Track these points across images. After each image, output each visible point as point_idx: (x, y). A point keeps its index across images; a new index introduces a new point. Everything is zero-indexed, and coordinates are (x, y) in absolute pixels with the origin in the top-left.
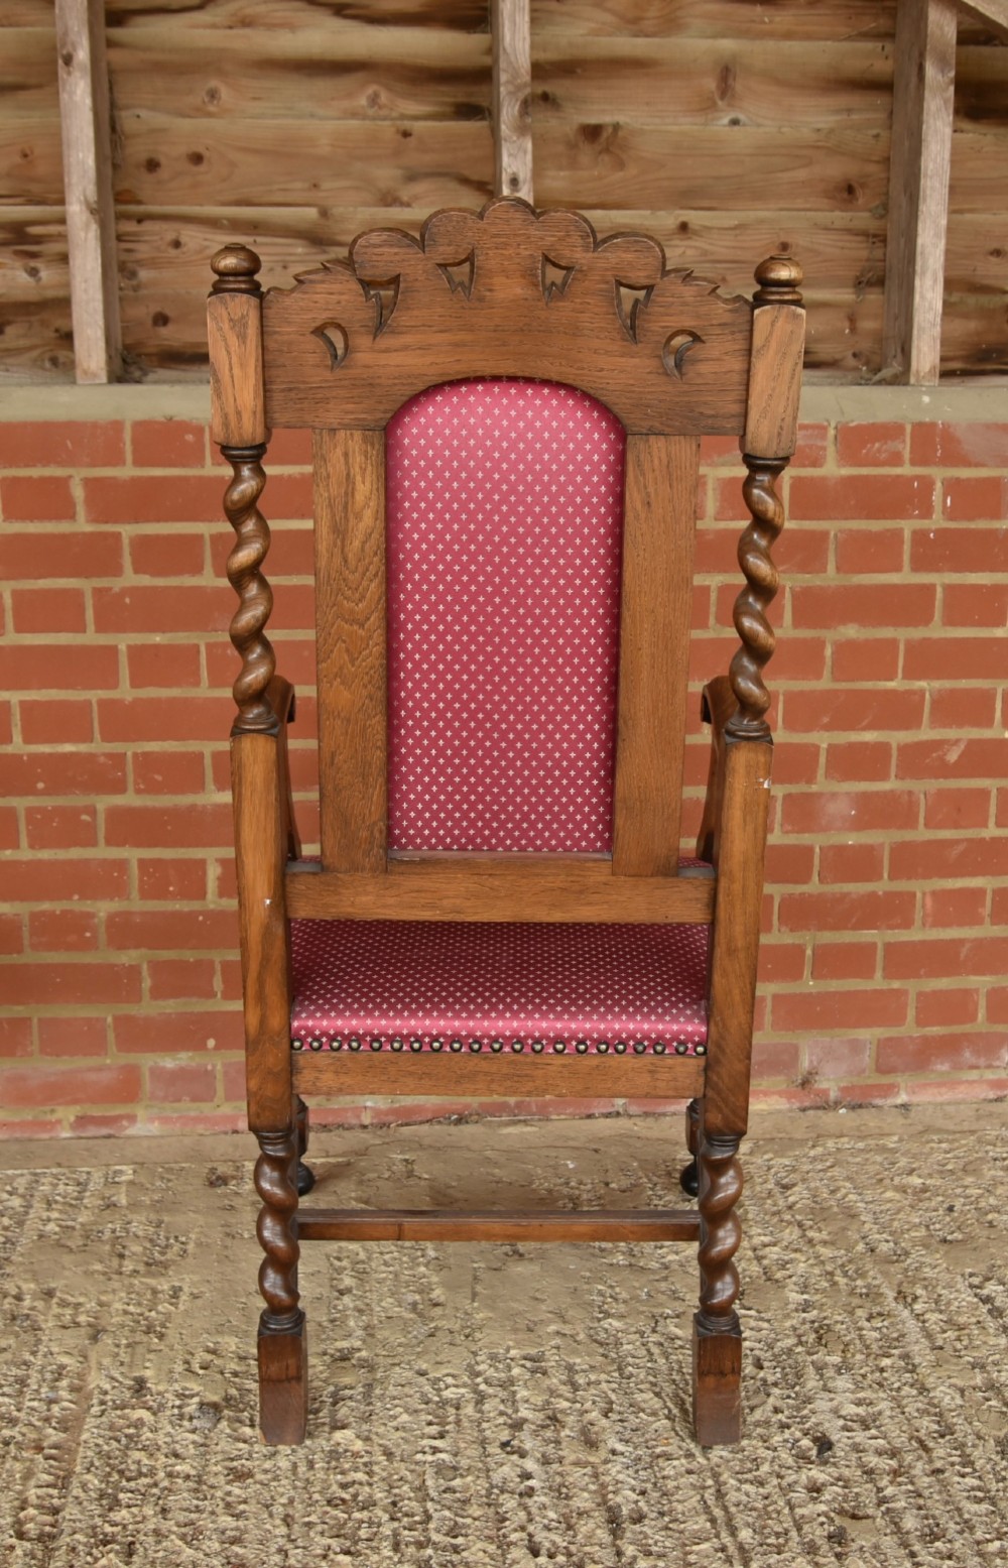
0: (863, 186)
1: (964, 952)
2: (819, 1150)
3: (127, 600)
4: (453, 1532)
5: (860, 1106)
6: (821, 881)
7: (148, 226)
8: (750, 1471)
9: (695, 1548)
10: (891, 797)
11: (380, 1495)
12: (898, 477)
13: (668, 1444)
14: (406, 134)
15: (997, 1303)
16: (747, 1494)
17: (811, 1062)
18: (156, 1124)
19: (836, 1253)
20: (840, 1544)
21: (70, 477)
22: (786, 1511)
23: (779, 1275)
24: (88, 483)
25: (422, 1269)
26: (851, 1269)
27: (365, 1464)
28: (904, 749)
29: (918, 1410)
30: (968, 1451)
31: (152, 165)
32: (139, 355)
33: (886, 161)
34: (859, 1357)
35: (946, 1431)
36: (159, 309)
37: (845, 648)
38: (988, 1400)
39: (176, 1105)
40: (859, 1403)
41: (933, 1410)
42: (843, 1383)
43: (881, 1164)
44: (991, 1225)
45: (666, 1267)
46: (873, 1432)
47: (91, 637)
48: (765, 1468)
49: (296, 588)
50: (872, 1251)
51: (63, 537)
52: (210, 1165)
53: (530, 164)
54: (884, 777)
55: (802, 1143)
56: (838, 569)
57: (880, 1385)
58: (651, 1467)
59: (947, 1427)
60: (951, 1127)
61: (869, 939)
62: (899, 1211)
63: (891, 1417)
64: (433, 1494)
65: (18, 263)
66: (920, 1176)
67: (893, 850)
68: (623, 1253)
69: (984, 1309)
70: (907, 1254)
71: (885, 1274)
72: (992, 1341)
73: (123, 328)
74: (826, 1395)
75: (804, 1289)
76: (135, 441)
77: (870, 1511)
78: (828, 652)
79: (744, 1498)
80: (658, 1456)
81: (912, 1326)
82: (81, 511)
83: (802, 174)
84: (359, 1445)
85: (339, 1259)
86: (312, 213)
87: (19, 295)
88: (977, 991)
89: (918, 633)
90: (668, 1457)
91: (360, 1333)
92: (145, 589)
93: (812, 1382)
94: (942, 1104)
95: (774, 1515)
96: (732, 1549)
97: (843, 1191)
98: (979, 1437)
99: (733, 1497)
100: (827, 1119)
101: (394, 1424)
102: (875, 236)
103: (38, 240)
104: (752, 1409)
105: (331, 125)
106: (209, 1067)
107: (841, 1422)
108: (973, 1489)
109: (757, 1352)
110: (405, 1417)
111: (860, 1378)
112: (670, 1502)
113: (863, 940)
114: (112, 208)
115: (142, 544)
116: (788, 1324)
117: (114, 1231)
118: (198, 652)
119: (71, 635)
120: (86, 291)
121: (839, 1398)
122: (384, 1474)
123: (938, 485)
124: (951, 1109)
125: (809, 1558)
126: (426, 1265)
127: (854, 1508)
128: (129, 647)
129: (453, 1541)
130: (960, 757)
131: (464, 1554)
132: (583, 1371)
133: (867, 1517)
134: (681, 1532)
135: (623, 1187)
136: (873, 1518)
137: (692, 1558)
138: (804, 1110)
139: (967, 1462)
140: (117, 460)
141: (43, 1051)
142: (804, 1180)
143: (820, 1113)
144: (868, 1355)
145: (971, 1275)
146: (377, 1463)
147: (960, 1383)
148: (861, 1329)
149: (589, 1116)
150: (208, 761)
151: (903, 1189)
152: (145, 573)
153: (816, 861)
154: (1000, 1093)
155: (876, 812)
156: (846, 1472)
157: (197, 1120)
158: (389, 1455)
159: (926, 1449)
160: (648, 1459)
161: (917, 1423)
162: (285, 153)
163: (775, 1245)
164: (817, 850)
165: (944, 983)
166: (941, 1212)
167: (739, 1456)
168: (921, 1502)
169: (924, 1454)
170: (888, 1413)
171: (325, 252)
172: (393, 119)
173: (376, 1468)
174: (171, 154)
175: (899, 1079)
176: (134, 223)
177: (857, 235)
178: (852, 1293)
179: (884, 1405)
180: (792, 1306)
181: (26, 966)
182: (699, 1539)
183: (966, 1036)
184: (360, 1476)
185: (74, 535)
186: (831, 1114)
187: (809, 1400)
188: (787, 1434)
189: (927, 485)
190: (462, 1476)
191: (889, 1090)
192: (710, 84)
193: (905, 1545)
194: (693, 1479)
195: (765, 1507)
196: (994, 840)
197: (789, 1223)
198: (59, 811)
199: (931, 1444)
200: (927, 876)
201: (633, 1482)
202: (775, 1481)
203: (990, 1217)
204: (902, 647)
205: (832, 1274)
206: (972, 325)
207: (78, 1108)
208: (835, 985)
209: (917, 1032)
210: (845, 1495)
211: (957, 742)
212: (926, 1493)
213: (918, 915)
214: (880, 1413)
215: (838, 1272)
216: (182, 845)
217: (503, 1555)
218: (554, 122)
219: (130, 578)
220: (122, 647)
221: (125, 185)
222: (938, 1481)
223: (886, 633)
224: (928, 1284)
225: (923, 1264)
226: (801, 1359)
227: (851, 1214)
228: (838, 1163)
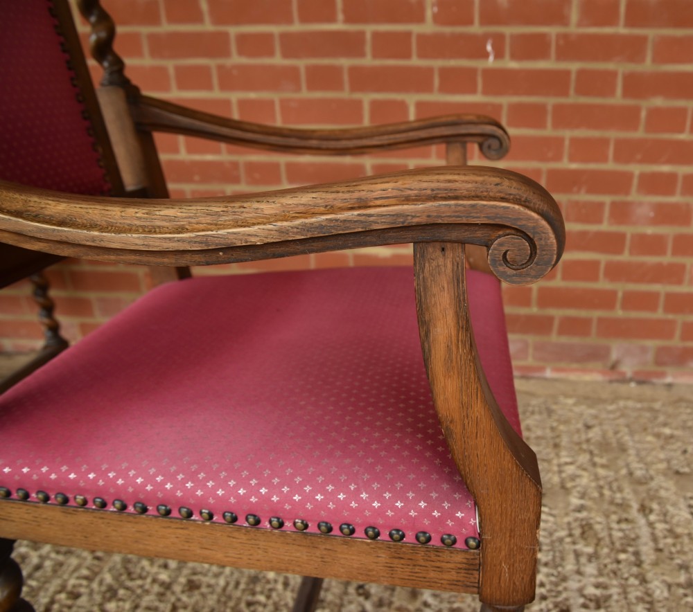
2: (613, 406)
3: (235, 73)
5: (644, 382)
6: (630, 254)
17: (617, 356)
19: (608, 474)
23: (569, 485)
26: (615, 485)
28: (686, 177)
29: (636, 597)
34: (606, 550)
37: (654, 113)
40: (597, 586)
42: (590, 569)
43: (648, 419)
47: (218, 94)
50: (630, 474)
54: (673, 193)
55: (605, 401)
56: (653, 61)
57: (615, 573)
61: (656, 290)
62: (653, 449)
63: (617, 600)
66: (671, 428)
67: (674, 238)
70: (652, 478)
71: (635, 492)
74: (578, 577)
75: (583, 496)
78: (643, 114)
81: (645, 532)
92: (244, 66)
93: (570, 566)
94: (691, 385)
97: (622, 433)
100: (623, 389)
107: (582, 600)
111: (603, 567)
113: (653, 289)
115: (243, 39)
116: (566, 520)
118: (274, 104)
119: (206, 92)
121: (585, 581)
128: (237, 99)
138: (611, 382)
142: (601, 424)
143: (619, 384)
144: (612, 550)
145: (690, 498)
147: (669, 580)
148: (611, 529)
150: (283, 167)
151: (658, 436)
152: (244, 55)
153: (628, 242)
155: (666, 215)
163: (571, 463)
164: (629, 235)
166: (678, 453)
170: (616, 597)
175: (669, 370)
178: (611, 502)
179: (614, 590)
180: (572, 507)
185: (204, 33)
186: (625, 385)
187: (564, 579)
191: (662, 375)
197: (585, 451)
204: (689, 113)
205: (601, 487)
209: (681, 344)
215: (607, 487)
219: (236, 59)
220: (234, 99)
223: (680, 103)
224: (661, 502)
225: (661, 487)
226: (567, 547)
227: (623, 449)
228: (622, 416)
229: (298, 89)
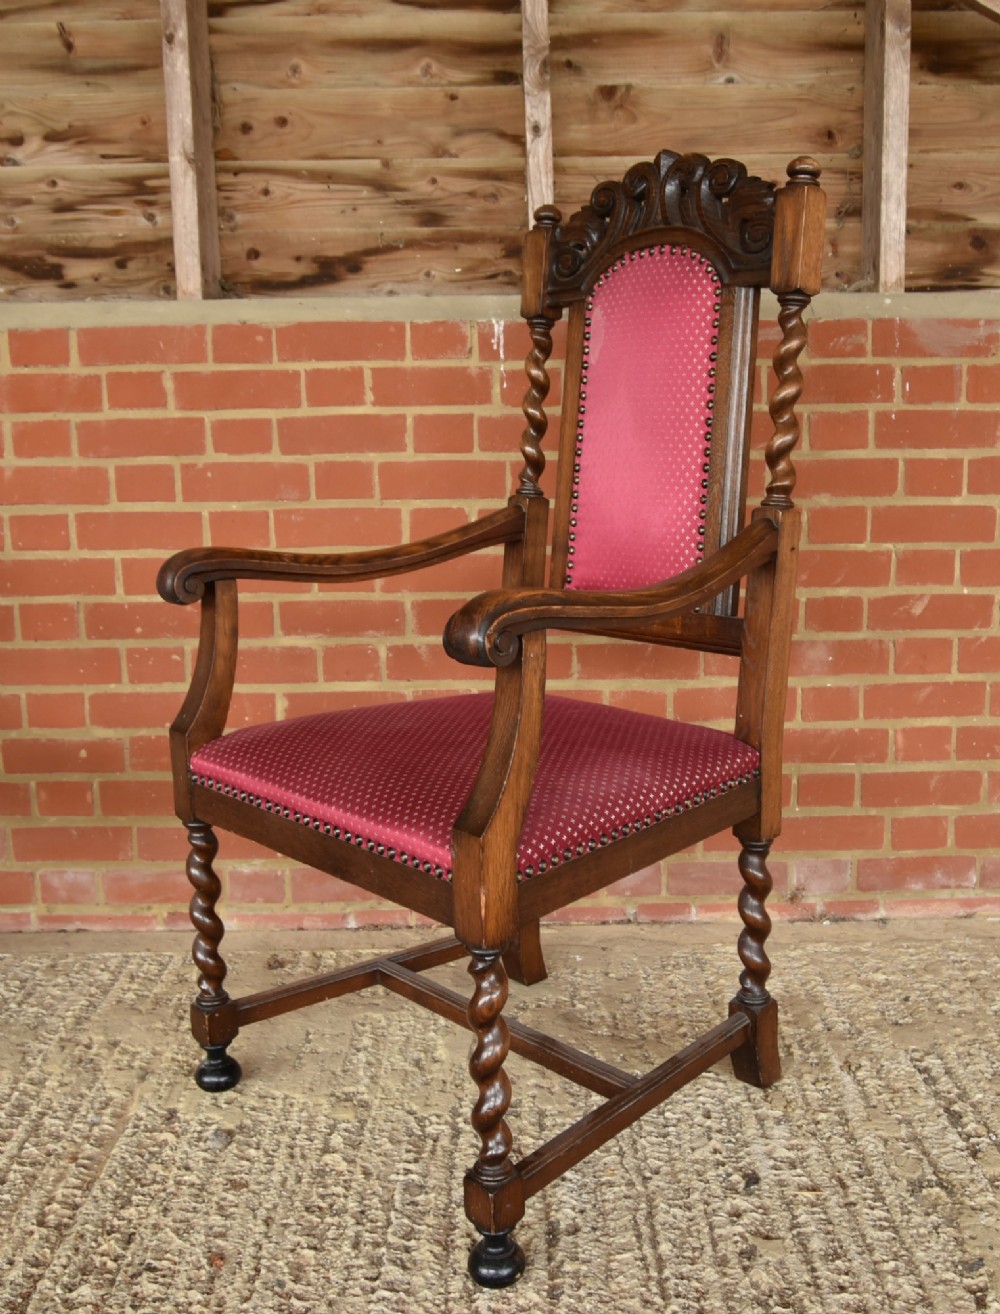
0: (841, 131)
1: (933, 783)
2: (800, 952)
3: (209, 475)
4: (407, 1237)
5: (843, 920)
6: (804, 719)
7: (242, 178)
8: (682, 1198)
9: (618, 1257)
10: (863, 645)
11: (352, 1205)
12: (862, 366)
13: (613, 1175)
14: (453, 97)
15: (933, 1074)
16: (675, 1217)
17: (799, 879)
18: (235, 921)
19: (796, 1031)
20: (749, 1259)
21: (162, 372)
22: (706, 1230)
24: (177, 376)
25: (432, 1034)
26: (807, 1044)
27: (345, 1181)
28: (873, 603)
29: (842, 1155)
30: (881, 1189)
31: (246, 128)
32: (235, 284)
33: (861, 110)
34: (798, 1111)
35: (866, 1171)
36: (251, 246)
37: (818, 515)
38: (908, 1148)
39: (252, 905)
40: (790, 1148)
41: (857, 1156)
42: (779, 1132)
43: (853, 964)
44: (940, 1012)
45: (643, 1038)
46: (799, 1171)
47: (180, 506)
48: (696, 1196)
49: (347, 464)
50: (829, 1030)
51: (157, 422)
52: (272, 953)
53: (549, 114)
54: (857, 627)
55: (787, 946)
56: (812, 446)
57: (812, 1134)
58: (594, 1192)
59: (867, 1169)
60: (921, 935)
61: (847, 771)
62: (860, 999)
63: (818, 1160)
64: (398, 1205)
65: (138, 210)
66: (884, 974)
67: (866, 692)
68: (608, 1026)
69: (920, 1077)
70: (860, 1033)
71: (836, 1048)
72: (922, 1102)
73: (222, 261)
74: (762, 1141)
76: (215, 342)
77: (782, 1234)
79: (671, 1220)
80: (603, 1184)
81: (851, 1089)
82: (171, 400)
83: (788, 123)
84: (343, 1166)
85: (363, 1025)
86: (376, 164)
87: (139, 236)
88: (946, 818)
89: (883, 502)
90: (611, 1184)
91: (367, 1081)
92: (224, 464)
93: (751, 1130)
94: (916, 919)
95: (695, 1234)
96: (651, 1259)
97: (813, 983)
98: (893, 1178)
99: (660, 1217)
100: (811, 929)
101: (378, 1150)
102: (851, 173)
103: (155, 191)
104: (693, 1149)
105: (390, 92)
106: (279, 873)
107: (772, 1162)
108: (880, 1219)
109: (708, 1106)
110: (389, 1146)
111: (796, 1128)
112: (605, 1220)
113: (842, 771)
114: (212, 163)
115: (221, 427)
117: (180, 999)
118: (268, 517)
119: (163, 503)
120: (185, 226)
121: (773, 1143)
122: (360, 1189)
123: (898, 372)
124: (924, 923)
125: (718, 1269)
126: (435, 1031)
127: (768, 1231)
128: (211, 514)
129: (407, 1243)
130: (925, 610)
131: (414, 1253)
132: (552, 1115)
133: (778, 1238)
134: (610, 1245)
135: (620, 977)
136: (783, 1239)
137: (614, 1265)
138: (792, 922)
139: (879, 1197)
140: (200, 358)
141: (141, 856)
143: (806, 924)
144: (807, 1111)
145: (914, 1051)
146: (356, 1180)
147: (885, 1134)
148: (804, 1090)
149: (604, 923)
150: (276, 611)
151: (866, 983)
152: (224, 451)
153: (799, 701)
154: (969, 911)
155: (850, 658)
156: (768, 1202)
157: (269, 918)
158: (367, 1174)
159: (844, 1186)
160: (593, 1186)
161: (839, 1165)
162: (354, 115)
164: (799, 691)
165: (915, 811)
166: (897, 1001)
167: (675, 1187)
168: (830, 1228)
169: (841, 1190)
170: (815, 1156)
171: (387, 196)
172: (442, 86)
173: (354, 1184)
174: (261, 118)
175: (879, 896)
176: (231, 175)
177: (836, 173)
178: (805, 1061)
179: (812, 1151)
181: (127, 783)
182: (624, 1249)
183: (936, 859)
184: (339, 1190)
185: (166, 420)
186: (815, 925)
187: (746, 1144)
188: (721, 1170)
189: (888, 372)
190: (427, 1193)
191: (872, 905)
192: (708, 50)
193: (808, 1262)
194: (628, 1202)
195: (689, 1227)
196: (956, 683)
198: (153, 651)
199: (849, 1182)
200: (898, 715)
201: (574, 1203)
202: (701, 1207)
203: (940, 1006)
204: (869, 514)
205: (788, 1048)
206: (940, 248)
207: (170, 905)
208: (818, 811)
209: (893, 855)
210: (764, 1221)
211: (921, 597)
212: (836, 1221)
213: (891, 749)
214: (808, 1157)
215: (795, 1046)
216: (256, 682)
217: (447, 1256)
218: (576, 85)
219: (211, 456)
220: (205, 514)
221: (223, 144)
222: (849, 1212)
223: (856, 501)
224: (874, 1058)
225: (871, 1041)
226: (745, 1111)
227: (815, 1001)
228: (813, 962)
229: (305, 497)
